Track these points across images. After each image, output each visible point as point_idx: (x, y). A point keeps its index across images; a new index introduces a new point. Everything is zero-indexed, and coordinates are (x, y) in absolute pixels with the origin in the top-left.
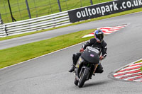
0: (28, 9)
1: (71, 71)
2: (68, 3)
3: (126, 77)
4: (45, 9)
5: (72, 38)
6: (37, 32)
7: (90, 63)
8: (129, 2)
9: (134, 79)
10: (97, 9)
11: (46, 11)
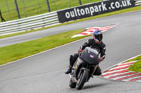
0: (17, 9)
2: (57, 3)
3: (115, 77)
4: (34, 9)
5: (62, 38)
7: (89, 64)
11: (36, 11)
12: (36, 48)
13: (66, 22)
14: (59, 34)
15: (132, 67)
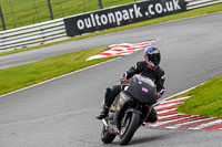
1: (100, 118)
4: (28, 15)
5: (71, 61)
6: (16, 51)
8: (158, 5)
9: (167, 125)
10: (109, 15)
11: (30, 18)
12: (30, 76)
13: (78, 36)
14: (66, 54)
15: (181, 107)
